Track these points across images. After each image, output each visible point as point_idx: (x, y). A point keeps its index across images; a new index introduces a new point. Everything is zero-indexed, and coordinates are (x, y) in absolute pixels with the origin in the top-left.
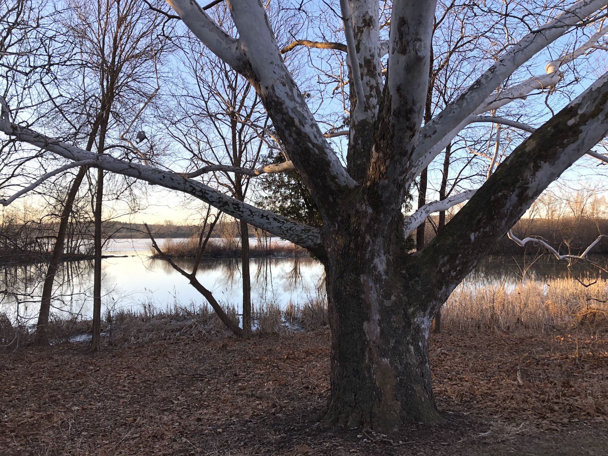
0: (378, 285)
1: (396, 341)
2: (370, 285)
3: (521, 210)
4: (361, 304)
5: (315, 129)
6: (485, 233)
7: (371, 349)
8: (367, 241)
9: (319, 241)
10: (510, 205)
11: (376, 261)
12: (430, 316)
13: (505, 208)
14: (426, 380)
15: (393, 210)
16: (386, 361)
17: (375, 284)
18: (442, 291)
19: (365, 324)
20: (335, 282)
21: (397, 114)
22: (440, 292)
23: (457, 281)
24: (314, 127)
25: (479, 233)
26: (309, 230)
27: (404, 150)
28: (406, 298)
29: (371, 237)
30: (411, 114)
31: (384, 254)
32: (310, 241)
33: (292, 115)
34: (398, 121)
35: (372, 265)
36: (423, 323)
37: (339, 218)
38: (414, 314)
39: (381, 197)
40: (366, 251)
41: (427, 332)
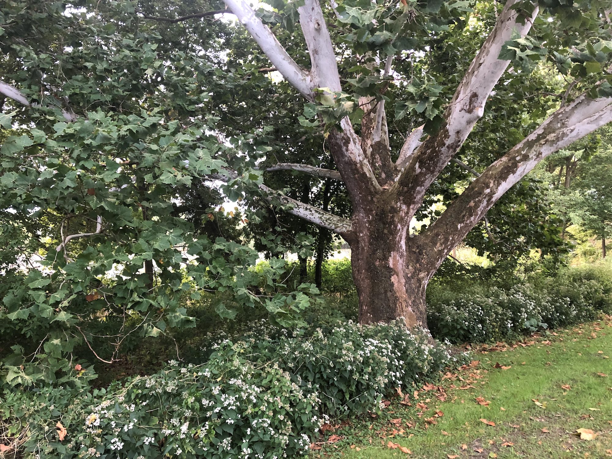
0: (402, 259)
6: (466, 224)
7: (400, 302)
9: (351, 229)
16: (410, 310)
25: (463, 224)
31: (405, 238)
35: (399, 245)
37: (374, 212)
40: (398, 235)
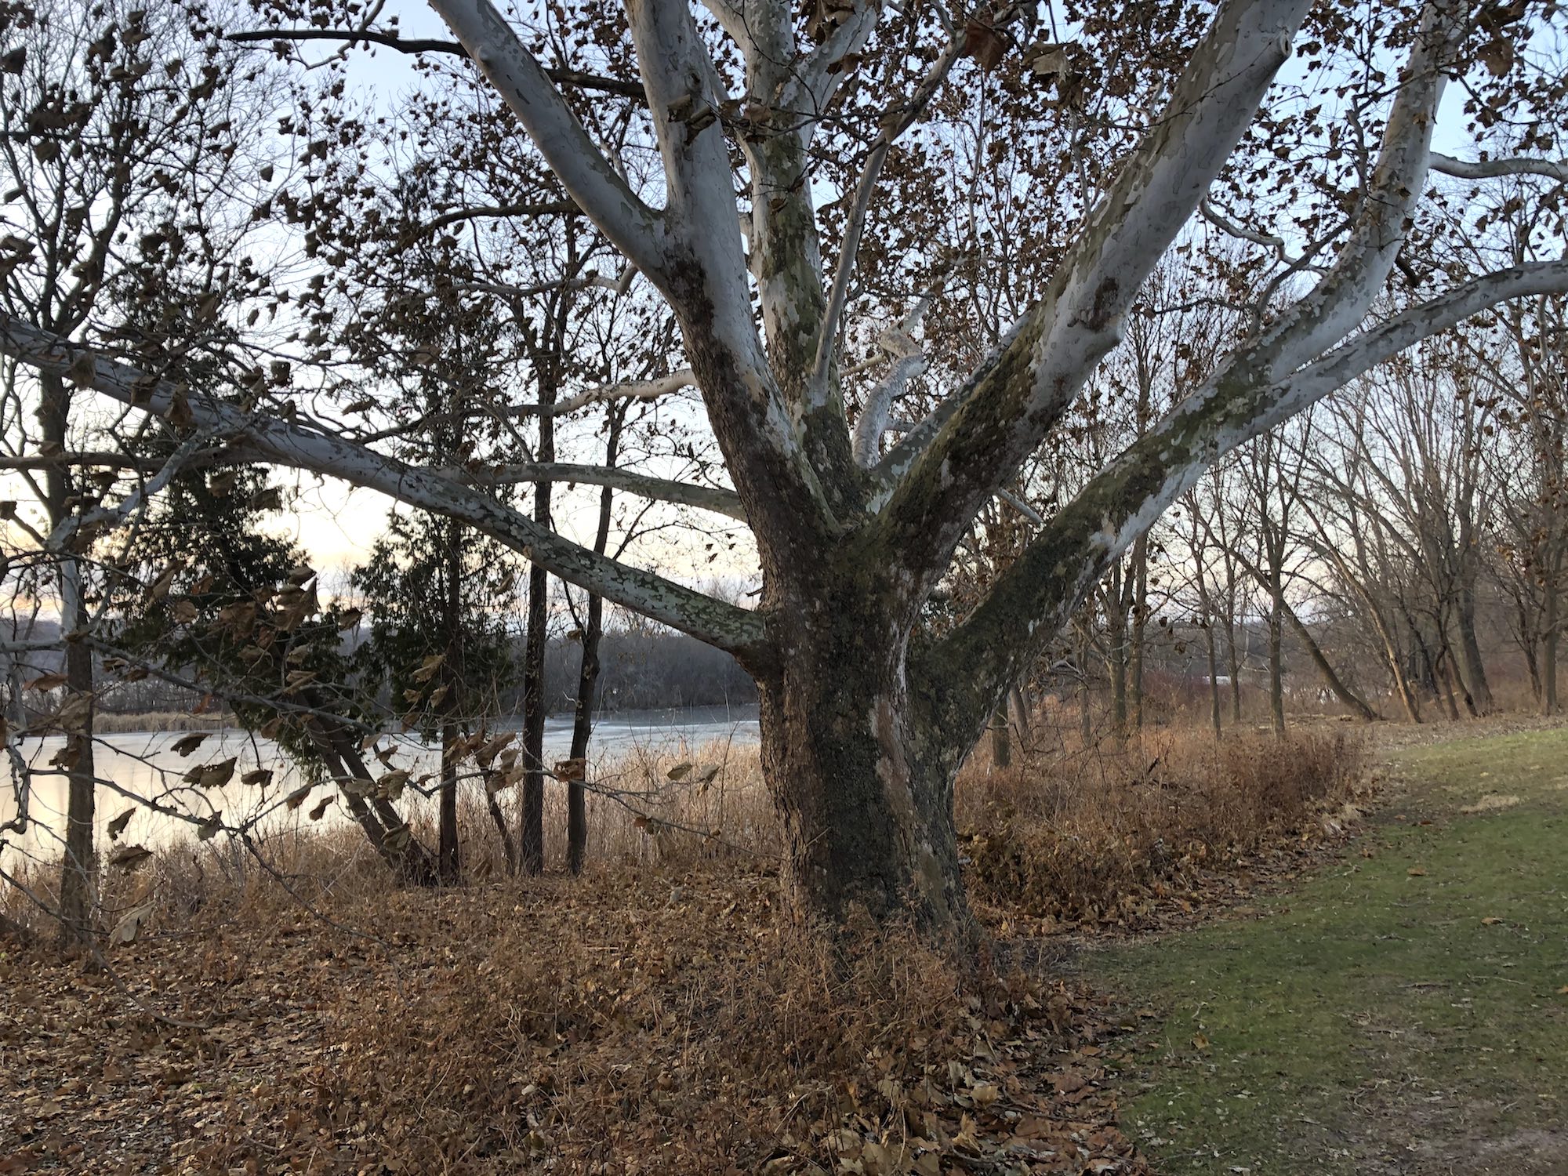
0: (901, 715)
2: (890, 714)
9: (762, 637)
10: (1084, 577)
13: (1076, 582)
17: (898, 712)
25: (1041, 620)
32: (745, 637)
37: (827, 590)
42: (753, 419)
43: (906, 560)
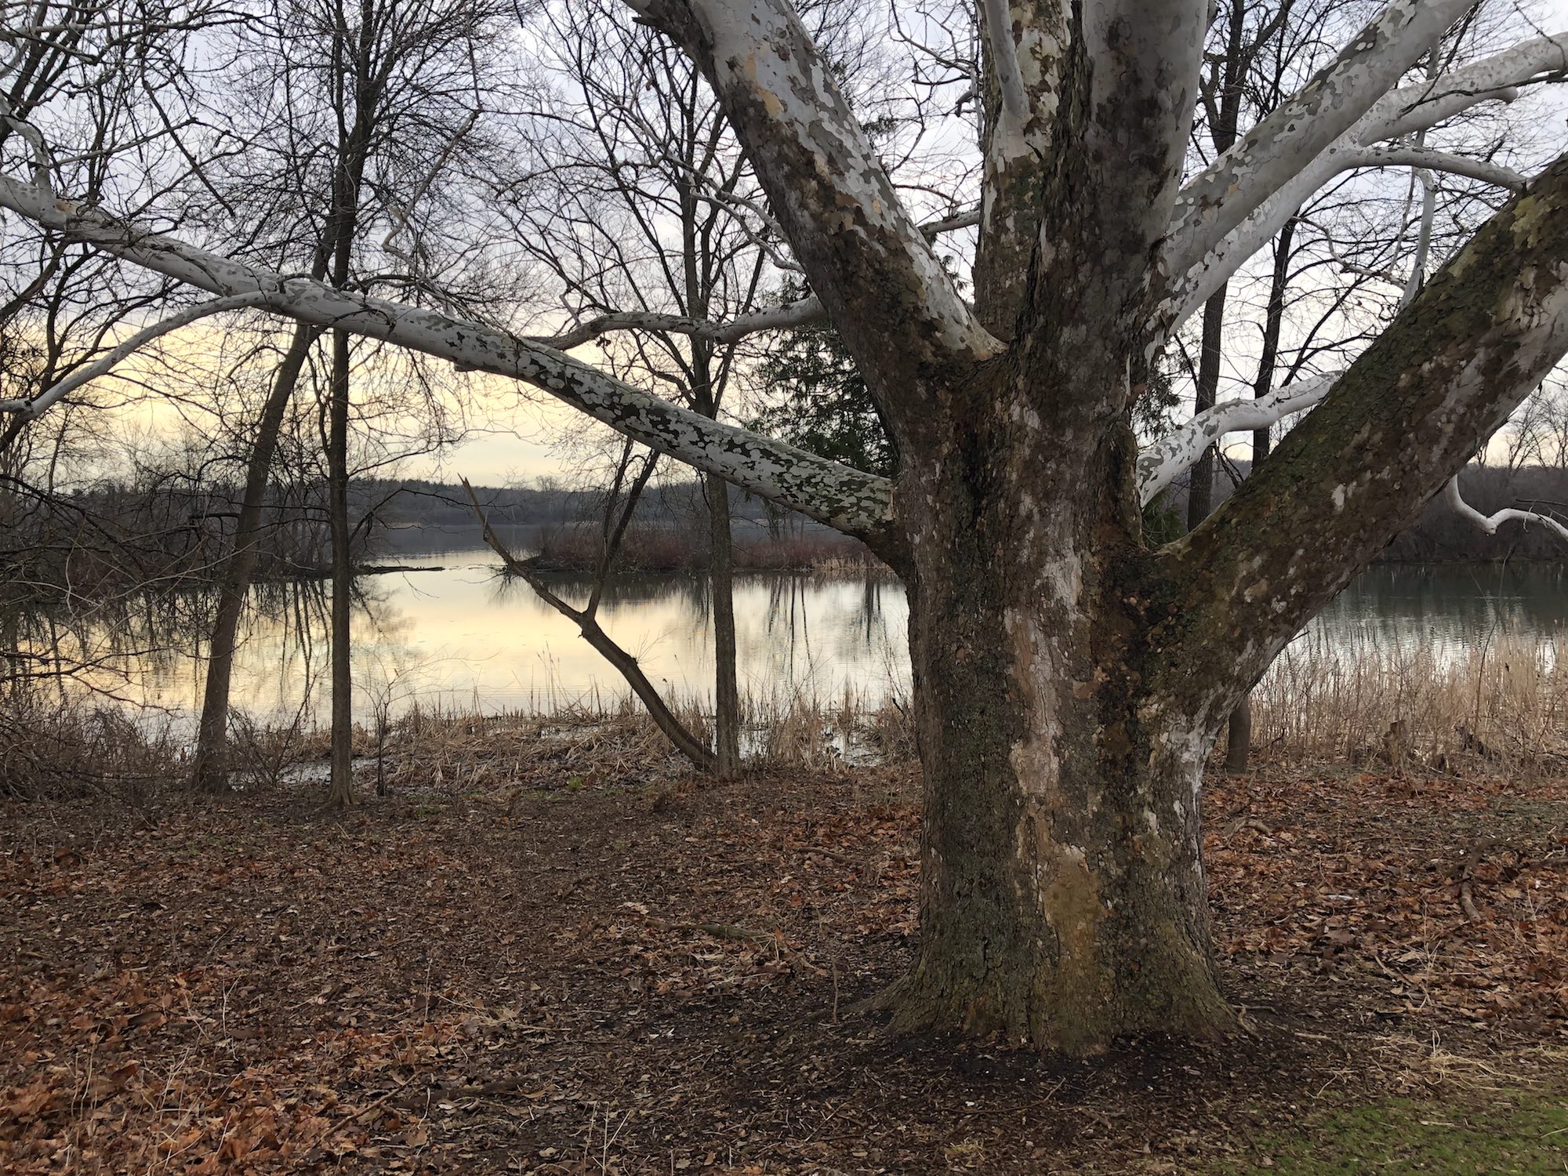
0: (1055, 640)
1: (1103, 797)
2: (1033, 638)
3: (1493, 415)
4: (1004, 691)
5: (875, 185)
6: (1377, 484)
7: (1031, 819)
8: (1023, 510)
9: (888, 516)
10: (1458, 401)
11: (1052, 569)
12: (1208, 729)
13: (1440, 409)
14: (1193, 908)
15: (1101, 417)
16: (1075, 853)
17: (1048, 635)
18: (1245, 655)
19: (1017, 749)
20: (931, 630)
21: (1110, 117)
22: (1239, 660)
23: (1289, 625)
24: (873, 179)
25: (1359, 485)
26: (863, 484)
27: (1134, 233)
28: (1136, 675)
29: (1037, 501)
30: (1151, 116)
31: (1076, 550)
32: (863, 515)
33: (809, 144)
34: (1114, 140)
35: (1038, 582)
36: (1187, 750)
37: (946, 449)
38: (1158, 721)
39: (1067, 378)
40: (1019, 540)
41: (1199, 775)
42: (793, 197)
43: (1028, 393)
